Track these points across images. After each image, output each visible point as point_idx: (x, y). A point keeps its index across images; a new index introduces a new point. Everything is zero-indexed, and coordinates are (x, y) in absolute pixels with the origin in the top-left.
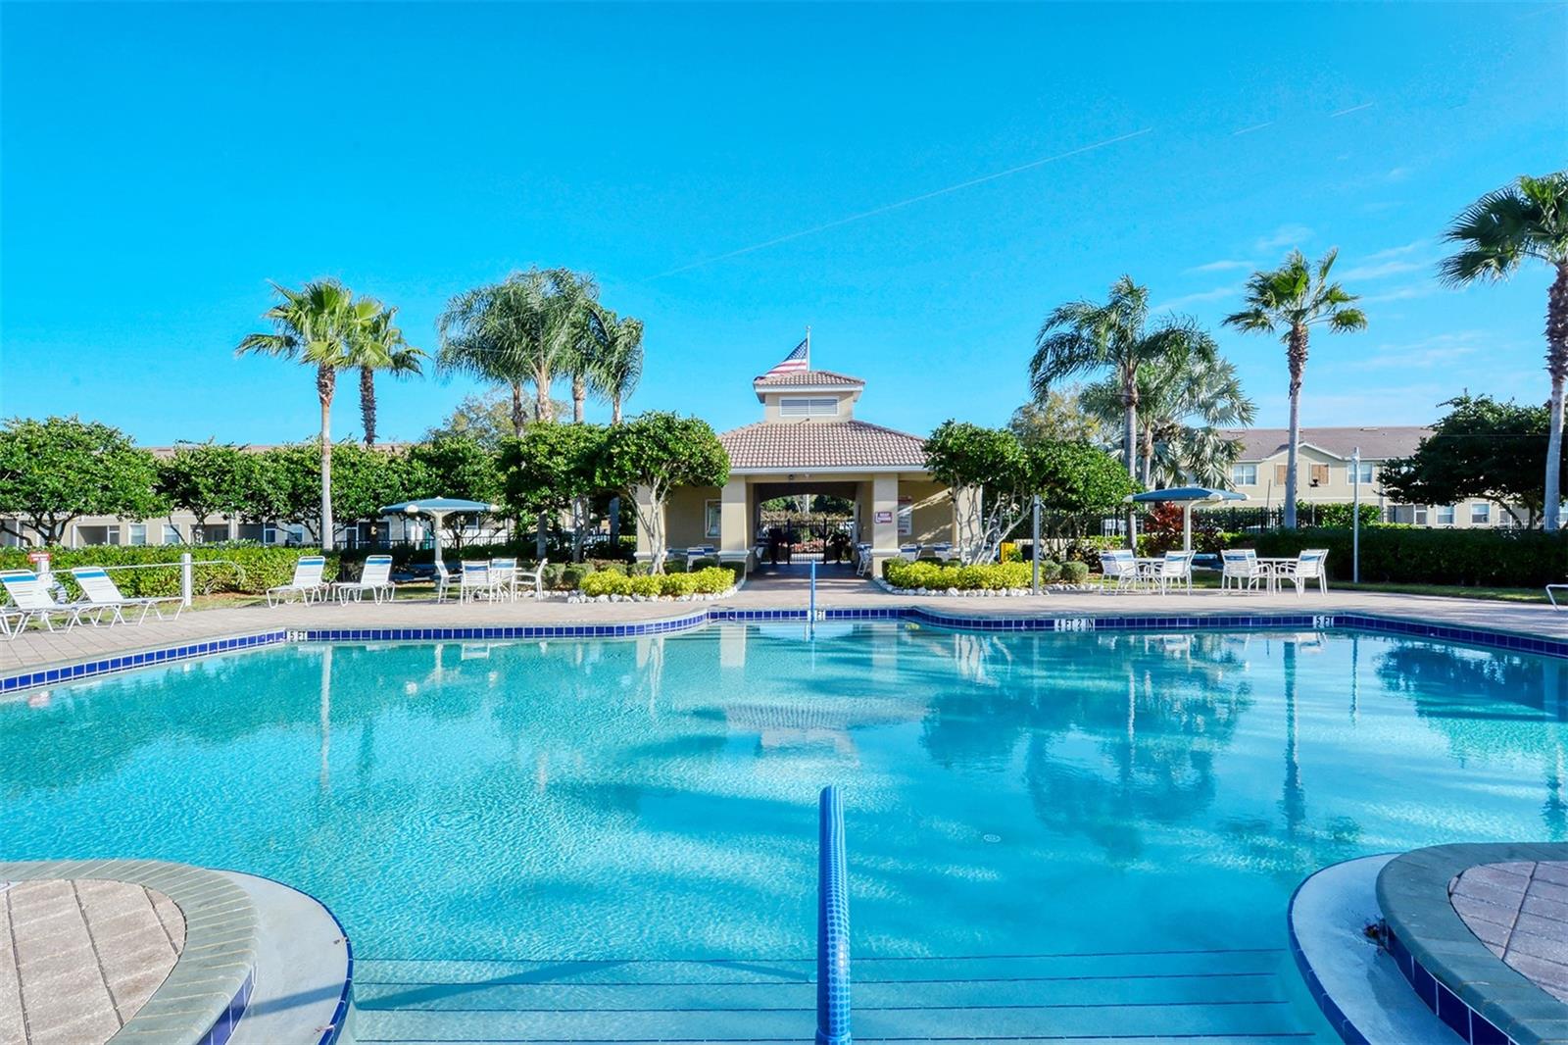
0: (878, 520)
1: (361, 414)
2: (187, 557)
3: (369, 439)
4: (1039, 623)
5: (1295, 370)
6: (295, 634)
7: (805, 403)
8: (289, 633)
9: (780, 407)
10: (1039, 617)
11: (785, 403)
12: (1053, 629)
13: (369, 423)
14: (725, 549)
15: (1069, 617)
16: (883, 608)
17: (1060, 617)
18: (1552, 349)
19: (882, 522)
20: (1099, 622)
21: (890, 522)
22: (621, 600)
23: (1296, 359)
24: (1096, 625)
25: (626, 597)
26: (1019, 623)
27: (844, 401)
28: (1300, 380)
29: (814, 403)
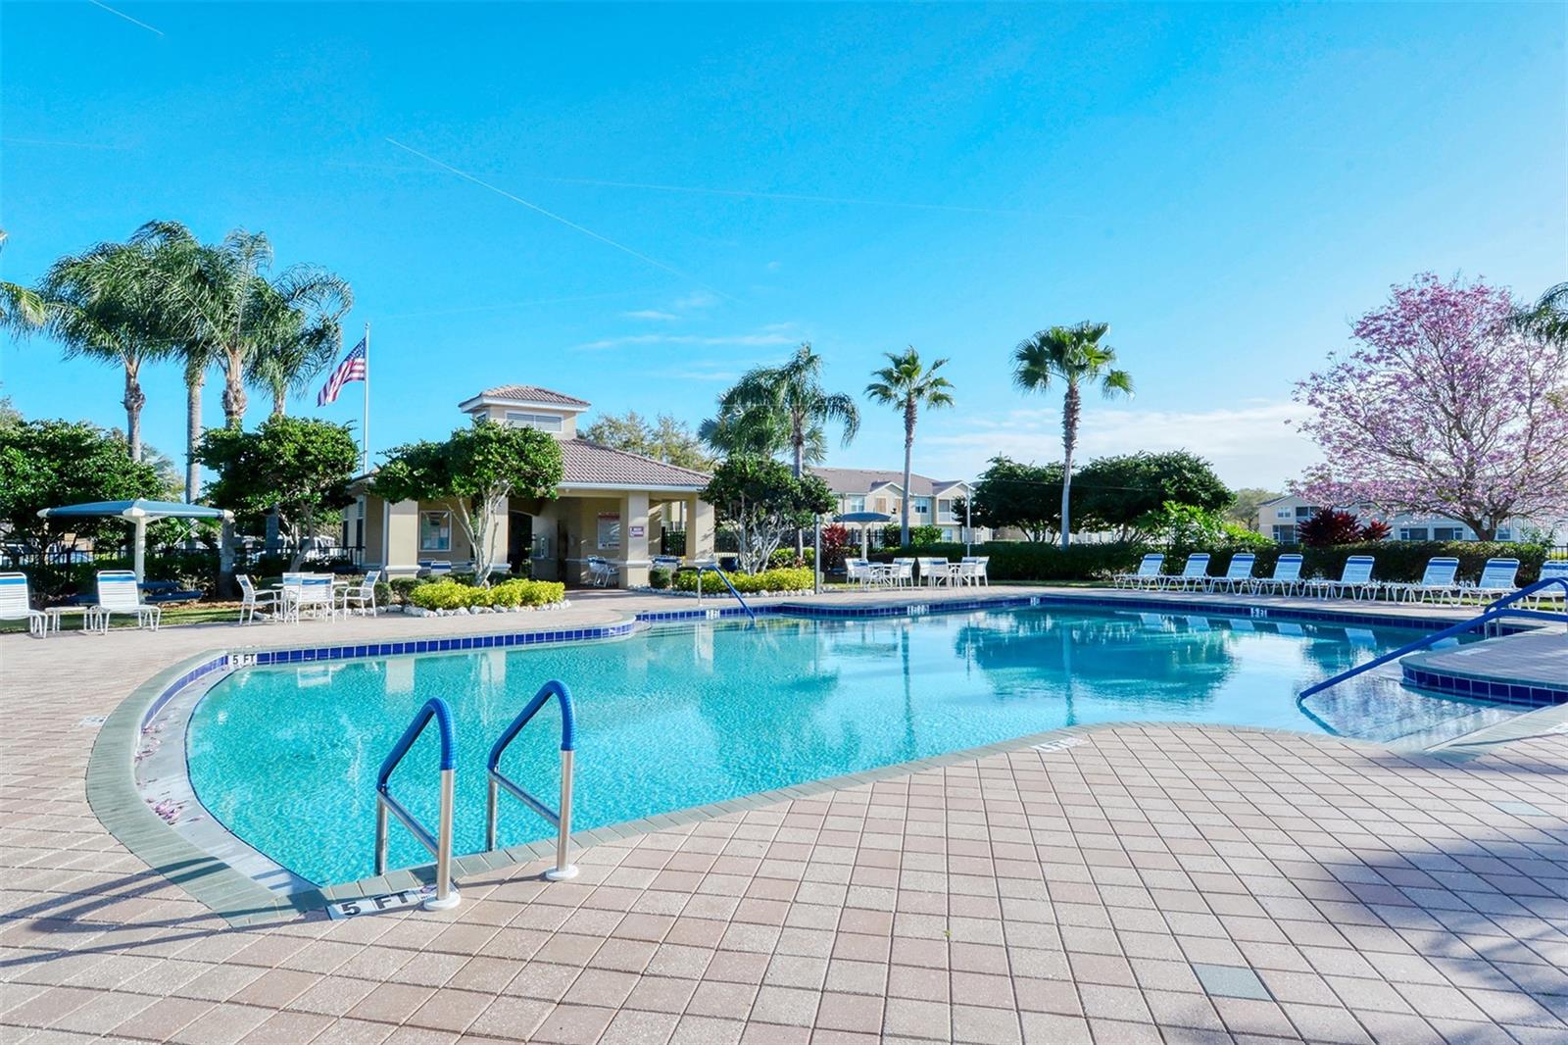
0: (632, 533)
5: (909, 429)
6: (240, 658)
8: (231, 658)
18: (1066, 433)
19: (636, 536)
21: (642, 536)
23: (910, 421)
27: (568, 420)
28: (912, 436)
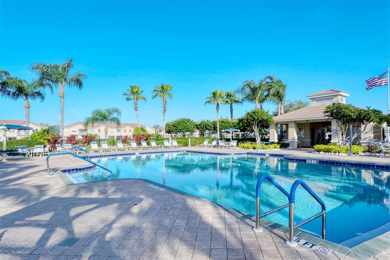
1: (230, 112)
2: (190, 139)
3: (232, 117)
4: (302, 160)
7: (323, 100)
9: (316, 102)
10: (302, 158)
11: (317, 100)
12: (306, 162)
13: (232, 114)
14: (290, 140)
15: (311, 159)
16: (280, 154)
17: (308, 159)
20: (320, 162)
22: (244, 150)
24: (319, 162)
25: (245, 149)
26: (297, 160)
29: (326, 99)
